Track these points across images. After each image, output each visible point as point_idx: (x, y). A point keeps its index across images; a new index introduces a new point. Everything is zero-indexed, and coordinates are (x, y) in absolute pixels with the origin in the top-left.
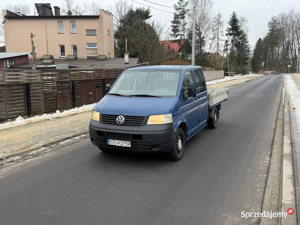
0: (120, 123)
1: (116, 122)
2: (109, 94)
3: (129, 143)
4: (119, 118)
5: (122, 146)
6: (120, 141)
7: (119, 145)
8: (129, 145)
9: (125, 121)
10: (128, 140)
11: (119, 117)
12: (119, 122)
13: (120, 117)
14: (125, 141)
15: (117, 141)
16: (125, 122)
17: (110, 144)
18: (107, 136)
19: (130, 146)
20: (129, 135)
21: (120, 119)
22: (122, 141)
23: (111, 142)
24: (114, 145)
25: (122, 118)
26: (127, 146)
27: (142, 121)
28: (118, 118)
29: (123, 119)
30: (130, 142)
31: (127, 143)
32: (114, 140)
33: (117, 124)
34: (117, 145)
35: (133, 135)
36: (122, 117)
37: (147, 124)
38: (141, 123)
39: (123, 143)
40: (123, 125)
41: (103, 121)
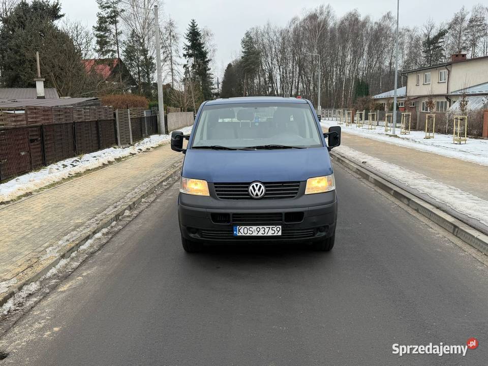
0: (257, 195)
1: (248, 195)
2: (193, 148)
3: (278, 229)
4: (253, 187)
5: (265, 235)
6: (261, 227)
7: (260, 234)
8: (279, 231)
9: (266, 190)
10: (276, 224)
11: (254, 184)
12: (255, 194)
13: (257, 185)
14: (271, 227)
15: (255, 228)
16: (266, 194)
17: (240, 234)
18: (233, 221)
19: (280, 234)
20: (280, 214)
21: (257, 189)
22: (265, 227)
23: (242, 231)
24: (248, 235)
25: (260, 187)
26: (275, 234)
27: (297, 189)
28: (251, 188)
29: (263, 187)
30: (280, 227)
31: (275, 229)
32: (248, 227)
33: (252, 198)
34: (255, 234)
35: (287, 214)
36: (259, 184)
37: (306, 193)
38: (296, 193)
39: (267, 230)
40: (262, 198)
41: (218, 194)
